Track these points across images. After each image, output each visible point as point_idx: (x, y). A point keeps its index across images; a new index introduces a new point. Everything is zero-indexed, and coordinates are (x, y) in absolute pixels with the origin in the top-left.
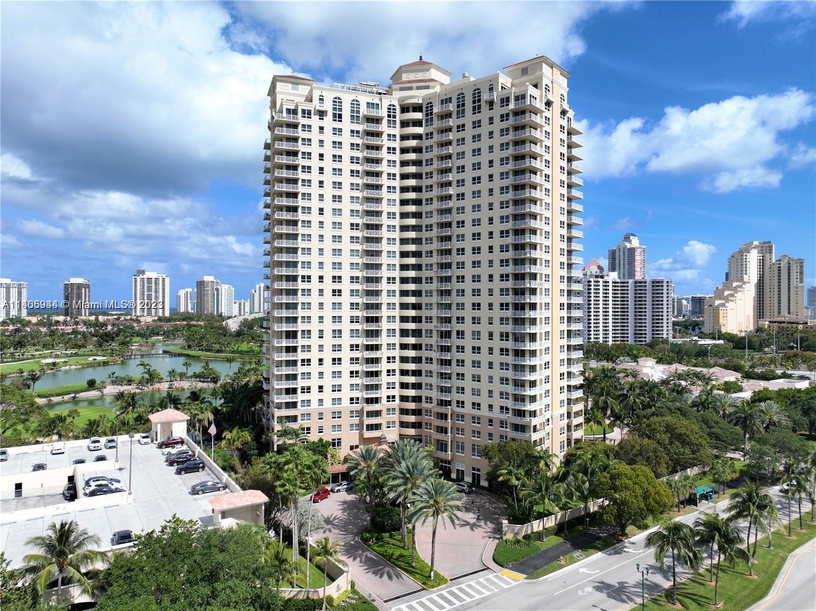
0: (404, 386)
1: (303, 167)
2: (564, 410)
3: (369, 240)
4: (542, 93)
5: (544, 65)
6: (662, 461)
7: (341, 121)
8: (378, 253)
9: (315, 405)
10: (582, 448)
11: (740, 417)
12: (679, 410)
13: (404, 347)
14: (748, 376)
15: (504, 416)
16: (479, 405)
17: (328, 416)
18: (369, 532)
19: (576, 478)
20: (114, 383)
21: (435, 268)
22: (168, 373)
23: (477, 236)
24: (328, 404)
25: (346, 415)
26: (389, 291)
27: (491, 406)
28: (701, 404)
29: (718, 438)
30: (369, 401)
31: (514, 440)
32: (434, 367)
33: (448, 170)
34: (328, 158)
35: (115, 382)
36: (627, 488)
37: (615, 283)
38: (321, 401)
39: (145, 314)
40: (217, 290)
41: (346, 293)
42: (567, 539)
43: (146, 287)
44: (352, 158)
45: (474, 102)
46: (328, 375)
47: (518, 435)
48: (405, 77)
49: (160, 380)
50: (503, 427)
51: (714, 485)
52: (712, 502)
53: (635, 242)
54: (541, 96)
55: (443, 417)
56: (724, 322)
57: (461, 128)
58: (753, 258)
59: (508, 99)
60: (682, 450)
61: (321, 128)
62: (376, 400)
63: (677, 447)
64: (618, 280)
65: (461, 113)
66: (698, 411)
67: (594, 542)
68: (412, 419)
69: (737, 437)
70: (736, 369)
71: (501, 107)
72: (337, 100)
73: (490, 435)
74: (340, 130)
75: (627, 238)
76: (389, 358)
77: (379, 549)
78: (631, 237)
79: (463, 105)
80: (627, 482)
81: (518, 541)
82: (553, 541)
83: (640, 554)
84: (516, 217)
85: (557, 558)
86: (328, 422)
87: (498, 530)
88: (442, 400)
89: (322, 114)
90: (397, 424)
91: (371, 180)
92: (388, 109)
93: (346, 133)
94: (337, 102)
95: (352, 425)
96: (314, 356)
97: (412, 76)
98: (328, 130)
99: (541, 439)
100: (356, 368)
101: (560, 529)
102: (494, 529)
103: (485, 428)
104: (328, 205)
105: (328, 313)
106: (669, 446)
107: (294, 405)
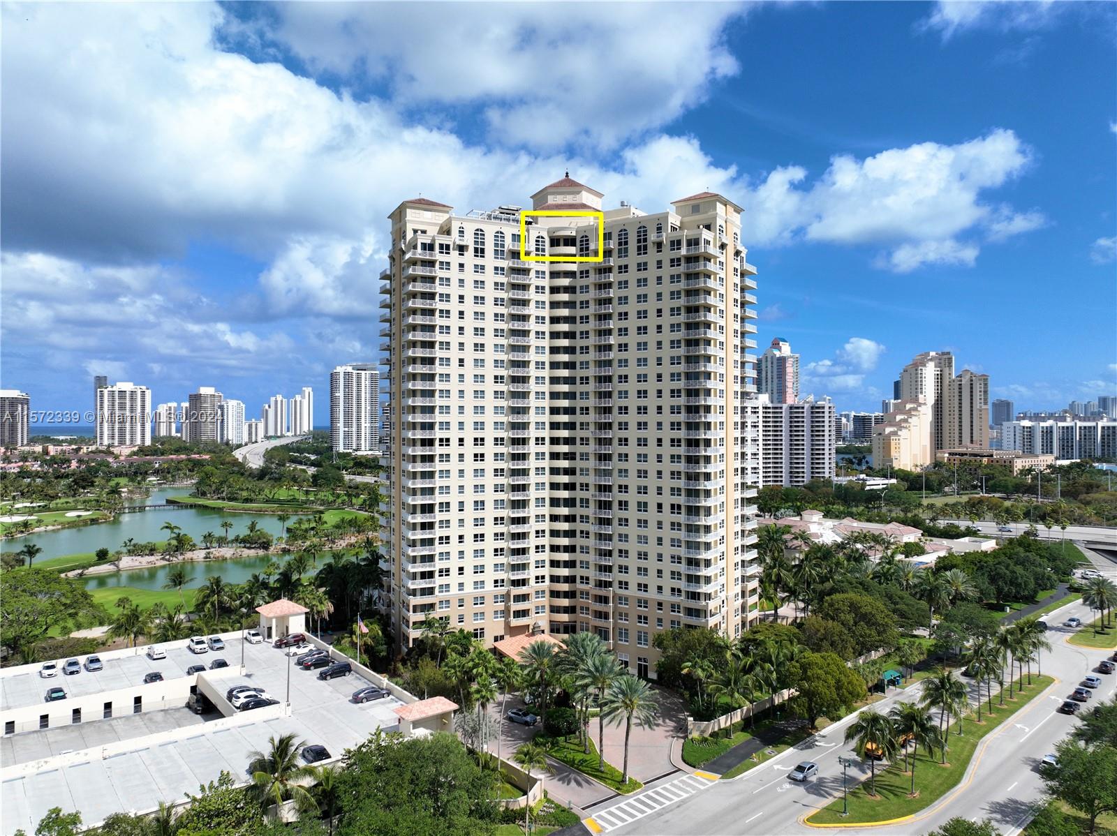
0: (554, 564)
1: (441, 311)
2: (738, 589)
3: (515, 395)
4: (715, 236)
5: (718, 203)
6: (849, 645)
7: (483, 257)
8: (525, 410)
9: (454, 590)
10: (759, 632)
11: (925, 590)
12: (861, 584)
13: (554, 518)
14: (931, 532)
15: (676, 599)
16: (646, 586)
17: (469, 603)
18: (542, 736)
19: (763, 669)
20: (130, 553)
21: (592, 427)
22: (202, 538)
23: (642, 394)
24: (469, 589)
25: (489, 601)
26: (537, 454)
27: (660, 588)
28: (881, 576)
29: (902, 615)
30: (516, 583)
31: (689, 626)
32: (591, 542)
33: (607, 317)
34: (469, 300)
35: (133, 552)
36: (818, 678)
37: (766, 408)
38: (461, 585)
39: (116, 444)
40: (221, 407)
41: (489, 457)
42: (754, 734)
43: (117, 404)
44: (496, 299)
45: (639, 241)
46: (469, 554)
47: (693, 621)
48: (551, 200)
49: (193, 548)
50: (674, 611)
51: (901, 669)
52: (900, 688)
53: (786, 350)
54: (715, 239)
55: (604, 600)
56: (897, 455)
57: (623, 269)
58: (929, 372)
59: (679, 242)
60: (868, 632)
61: (461, 265)
62: (523, 582)
63: (862, 628)
64: (770, 405)
65: (623, 252)
66: (880, 583)
67: (784, 737)
68: (565, 602)
69: (923, 613)
70: (916, 523)
71: (671, 250)
72: (479, 232)
73: (660, 620)
74: (483, 267)
75: (776, 345)
76: (537, 532)
77: (558, 755)
78: (781, 343)
79: (626, 243)
80: (819, 671)
81: (705, 740)
82: (740, 738)
83: (832, 747)
84: (689, 376)
85: (749, 755)
86: (469, 609)
87: (682, 729)
88: (600, 581)
89: (462, 249)
90: (547, 609)
91: (517, 326)
92: (537, 241)
93: (489, 270)
94: (479, 234)
95: (496, 612)
96: (453, 532)
97: (559, 199)
98: (469, 268)
99: (716, 625)
100: (501, 544)
101: (747, 724)
102: (675, 727)
103: (652, 613)
104: (469, 355)
105: (469, 481)
106: (854, 628)
107: (430, 591)
